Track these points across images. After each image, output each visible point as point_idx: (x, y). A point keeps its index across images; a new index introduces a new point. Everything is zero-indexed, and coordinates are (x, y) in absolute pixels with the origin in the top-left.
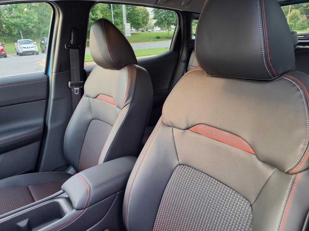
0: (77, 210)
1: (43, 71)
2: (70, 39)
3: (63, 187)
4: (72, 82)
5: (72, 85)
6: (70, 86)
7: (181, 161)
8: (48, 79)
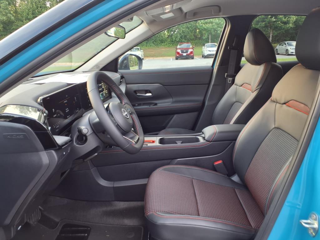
0: (207, 141)
1: (211, 65)
2: (233, 43)
3: (202, 131)
4: (228, 74)
5: (227, 76)
6: (226, 76)
7: (276, 126)
8: (213, 70)
